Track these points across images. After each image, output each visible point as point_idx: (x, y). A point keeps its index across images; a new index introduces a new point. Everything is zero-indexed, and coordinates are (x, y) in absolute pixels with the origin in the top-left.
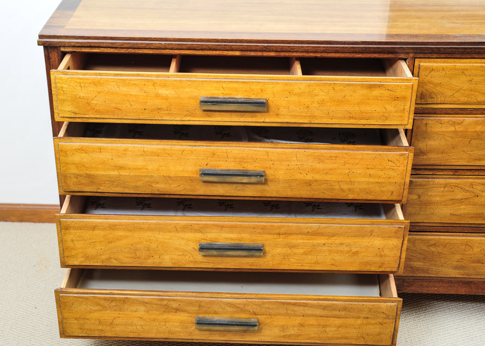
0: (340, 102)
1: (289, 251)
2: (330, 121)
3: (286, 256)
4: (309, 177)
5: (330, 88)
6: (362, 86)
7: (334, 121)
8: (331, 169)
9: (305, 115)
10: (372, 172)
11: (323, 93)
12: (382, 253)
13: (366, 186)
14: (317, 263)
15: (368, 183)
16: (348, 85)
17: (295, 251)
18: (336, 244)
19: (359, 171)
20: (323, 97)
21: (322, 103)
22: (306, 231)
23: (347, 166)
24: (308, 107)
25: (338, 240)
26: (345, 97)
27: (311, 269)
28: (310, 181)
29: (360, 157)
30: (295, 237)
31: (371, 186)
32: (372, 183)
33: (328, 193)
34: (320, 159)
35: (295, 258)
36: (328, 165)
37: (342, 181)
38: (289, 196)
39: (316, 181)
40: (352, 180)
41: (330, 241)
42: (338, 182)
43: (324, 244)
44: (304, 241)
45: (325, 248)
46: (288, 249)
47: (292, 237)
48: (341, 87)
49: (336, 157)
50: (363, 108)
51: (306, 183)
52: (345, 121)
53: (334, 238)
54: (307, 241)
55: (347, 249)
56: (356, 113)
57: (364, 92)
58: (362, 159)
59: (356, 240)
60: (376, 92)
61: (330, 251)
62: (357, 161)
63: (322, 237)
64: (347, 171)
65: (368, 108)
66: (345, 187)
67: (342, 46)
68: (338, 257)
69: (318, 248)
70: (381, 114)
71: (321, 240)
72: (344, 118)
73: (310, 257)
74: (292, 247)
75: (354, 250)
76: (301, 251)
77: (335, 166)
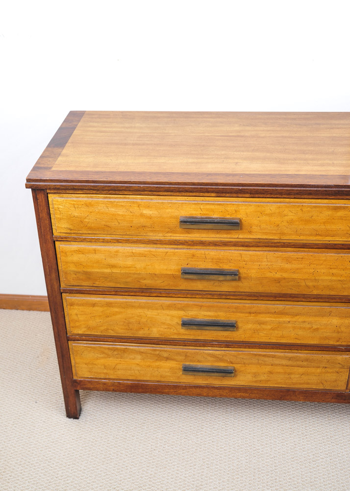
0: (307, 222)
1: (259, 327)
2: (298, 238)
3: (255, 331)
4: (278, 275)
5: (299, 209)
6: (328, 208)
7: (302, 238)
8: (297, 269)
9: (275, 232)
10: (334, 271)
11: (292, 214)
12: (339, 330)
13: (329, 284)
14: (282, 337)
15: (331, 281)
16: (315, 207)
17: (264, 326)
18: (299, 322)
19: (323, 271)
20: (292, 217)
21: (291, 222)
22: (273, 311)
23: (312, 266)
24: (278, 225)
25: (301, 319)
26: (312, 216)
27: (278, 342)
28: (279, 278)
29: (324, 258)
30: (263, 315)
31: (333, 283)
32: (335, 281)
33: (295, 289)
34: (288, 260)
35: (264, 332)
36: (295, 266)
37: (307, 279)
38: (260, 292)
39: (285, 279)
40: (316, 278)
41: (294, 319)
42: (304, 280)
43: (289, 322)
44: (272, 319)
45: (290, 325)
46: (258, 325)
47: (261, 315)
48: (308, 209)
49: (302, 258)
50: (329, 227)
51: (275, 280)
52: (312, 238)
53: (298, 317)
54: (274, 319)
55: (309, 326)
56: (322, 231)
57: (330, 213)
58: (325, 260)
59: (317, 319)
60: (340, 213)
61: (294, 328)
62: (321, 262)
63: (287, 316)
64: (312, 271)
65: (334, 227)
66: (310, 284)
67: (316, 189)
68: (300, 333)
69: (284, 325)
70: (345, 232)
71: (287, 319)
72: (311, 235)
73: (276, 332)
74: (261, 323)
75: (315, 327)
76: (269, 327)
77: (302, 266)
